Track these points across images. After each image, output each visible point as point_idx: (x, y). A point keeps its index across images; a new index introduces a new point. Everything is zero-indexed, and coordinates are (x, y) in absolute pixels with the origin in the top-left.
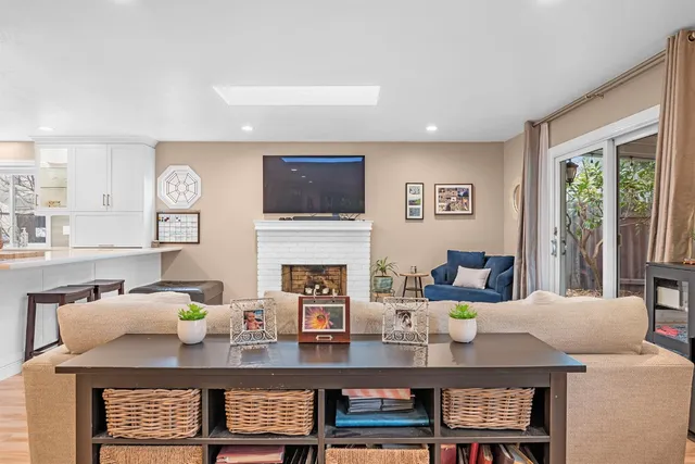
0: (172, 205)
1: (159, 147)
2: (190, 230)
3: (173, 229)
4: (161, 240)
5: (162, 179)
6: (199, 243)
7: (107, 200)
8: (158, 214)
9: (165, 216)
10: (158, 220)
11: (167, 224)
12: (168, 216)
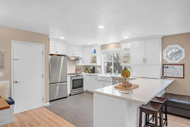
0: (170, 62)
1: (164, 38)
2: (179, 72)
3: (170, 72)
4: (165, 75)
5: (165, 51)
6: (184, 78)
7: (145, 60)
8: (163, 65)
9: (167, 66)
10: (163, 68)
11: (167, 69)
12: (168, 66)
